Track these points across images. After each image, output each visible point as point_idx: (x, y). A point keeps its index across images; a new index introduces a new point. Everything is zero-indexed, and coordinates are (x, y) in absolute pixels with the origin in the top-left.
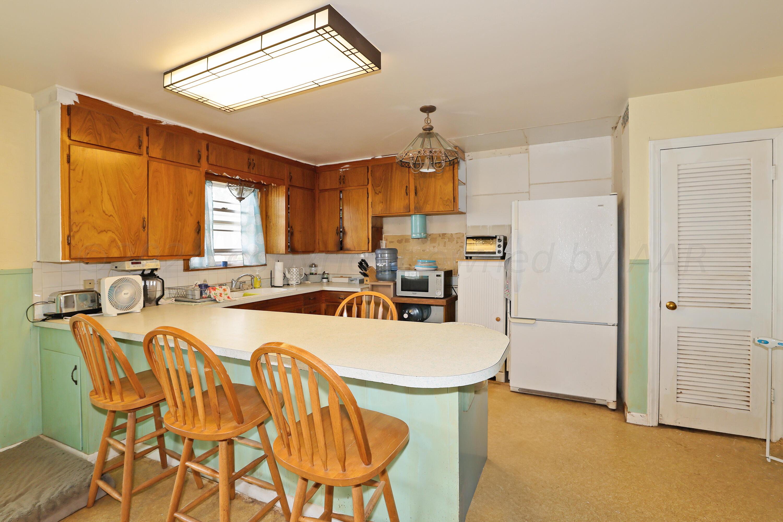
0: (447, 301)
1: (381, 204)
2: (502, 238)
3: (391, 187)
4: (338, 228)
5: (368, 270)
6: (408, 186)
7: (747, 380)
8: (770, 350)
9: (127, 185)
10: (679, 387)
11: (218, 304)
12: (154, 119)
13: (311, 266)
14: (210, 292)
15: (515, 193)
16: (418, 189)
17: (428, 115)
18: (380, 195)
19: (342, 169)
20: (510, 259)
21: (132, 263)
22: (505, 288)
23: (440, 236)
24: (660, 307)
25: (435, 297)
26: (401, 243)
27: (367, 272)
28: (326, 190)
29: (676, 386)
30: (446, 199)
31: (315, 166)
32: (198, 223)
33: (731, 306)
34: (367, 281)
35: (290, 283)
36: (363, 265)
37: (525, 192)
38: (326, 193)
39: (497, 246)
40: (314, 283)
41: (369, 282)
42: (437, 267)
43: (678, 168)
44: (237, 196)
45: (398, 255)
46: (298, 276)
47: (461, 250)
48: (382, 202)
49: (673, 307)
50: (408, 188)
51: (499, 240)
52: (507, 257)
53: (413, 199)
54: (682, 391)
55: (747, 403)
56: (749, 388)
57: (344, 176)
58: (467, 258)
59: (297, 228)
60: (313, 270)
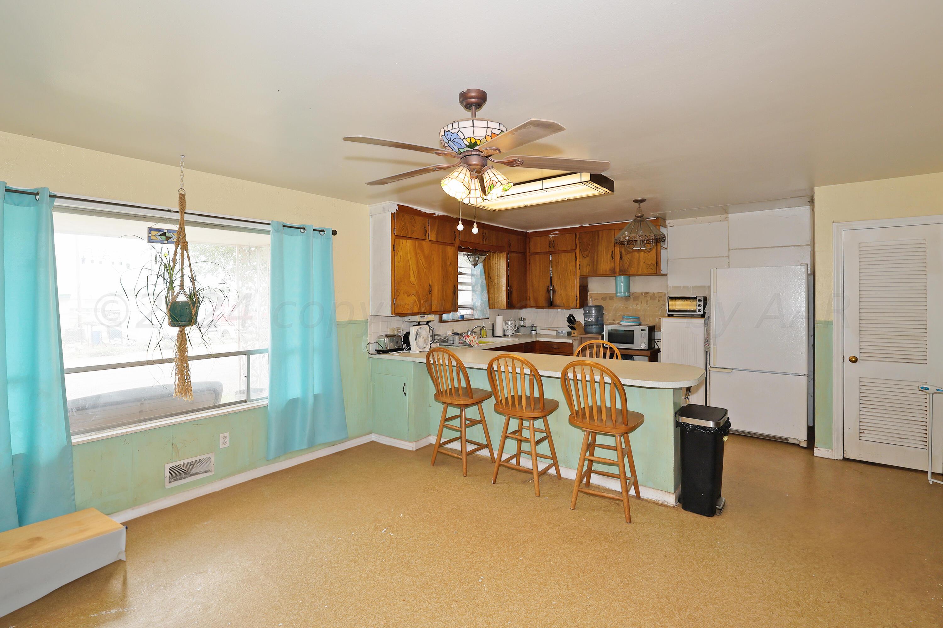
0: (651, 353)
1: (588, 267)
2: (702, 299)
3: (598, 251)
4: (548, 286)
5: (576, 323)
6: (614, 251)
7: (925, 424)
8: (931, 395)
9: (422, 263)
10: (861, 427)
11: (472, 348)
12: (431, 213)
13: (520, 319)
14: (466, 339)
15: (715, 257)
16: (623, 255)
17: (640, 205)
18: (588, 259)
19: (551, 235)
20: (709, 317)
21: (421, 317)
22: (705, 342)
23: (642, 294)
24: (843, 360)
25: (640, 349)
26: (605, 300)
27: (575, 326)
28: (537, 253)
29: (858, 427)
30: (650, 263)
31: (526, 232)
32: (455, 286)
33: (909, 361)
34: (574, 333)
35: (506, 334)
36: (571, 320)
37: (725, 257)
38: (537, 257)
39: (697, 305)
40: (525, 335)
41: (575, 333)
42: (641, 323)
43: (859, 245)
44: (473, 263)
45: (604, 311)
46: (513, 328)
47: (663, 307)
48: (590, 265)
49: (854, 360)
50: (614, 253)
51: (699, 300)
52: (706, 316)
53: (618, 262)
54: (864, 431)
55: (925, 443)
56: (926, 430)
57: (553, 241)
58: (669, 315)
59: (515, 287)
60: (522, 323)
